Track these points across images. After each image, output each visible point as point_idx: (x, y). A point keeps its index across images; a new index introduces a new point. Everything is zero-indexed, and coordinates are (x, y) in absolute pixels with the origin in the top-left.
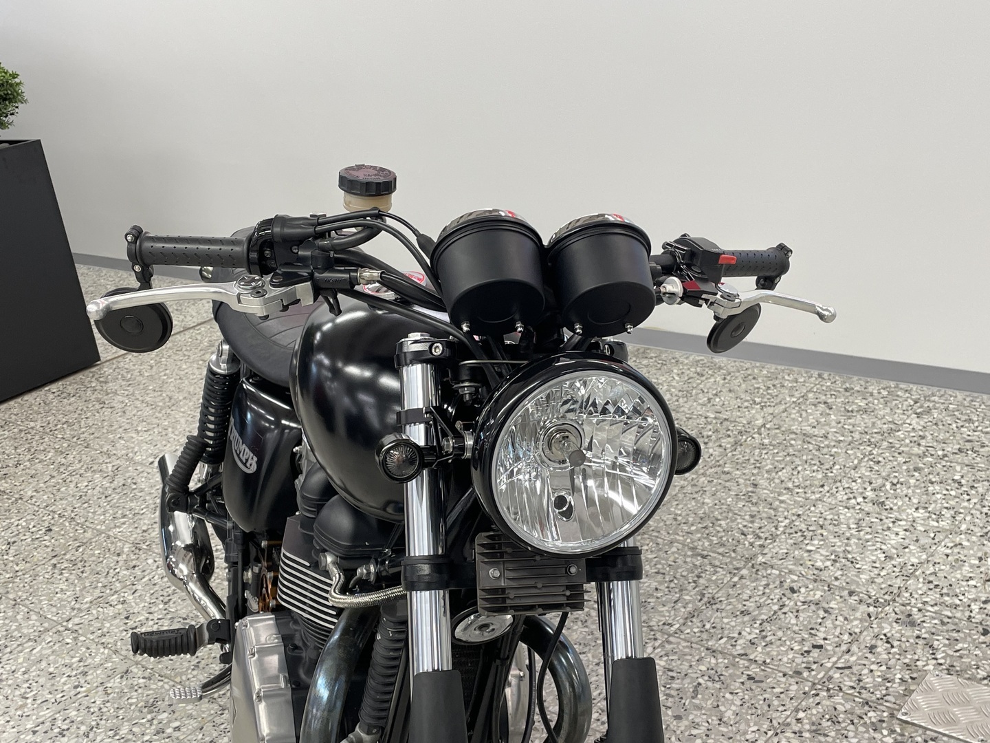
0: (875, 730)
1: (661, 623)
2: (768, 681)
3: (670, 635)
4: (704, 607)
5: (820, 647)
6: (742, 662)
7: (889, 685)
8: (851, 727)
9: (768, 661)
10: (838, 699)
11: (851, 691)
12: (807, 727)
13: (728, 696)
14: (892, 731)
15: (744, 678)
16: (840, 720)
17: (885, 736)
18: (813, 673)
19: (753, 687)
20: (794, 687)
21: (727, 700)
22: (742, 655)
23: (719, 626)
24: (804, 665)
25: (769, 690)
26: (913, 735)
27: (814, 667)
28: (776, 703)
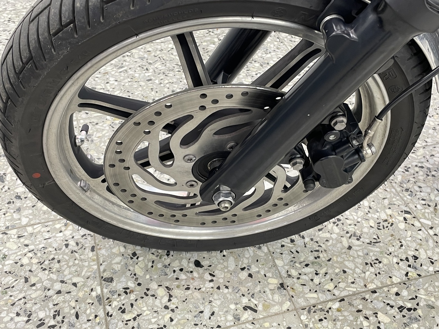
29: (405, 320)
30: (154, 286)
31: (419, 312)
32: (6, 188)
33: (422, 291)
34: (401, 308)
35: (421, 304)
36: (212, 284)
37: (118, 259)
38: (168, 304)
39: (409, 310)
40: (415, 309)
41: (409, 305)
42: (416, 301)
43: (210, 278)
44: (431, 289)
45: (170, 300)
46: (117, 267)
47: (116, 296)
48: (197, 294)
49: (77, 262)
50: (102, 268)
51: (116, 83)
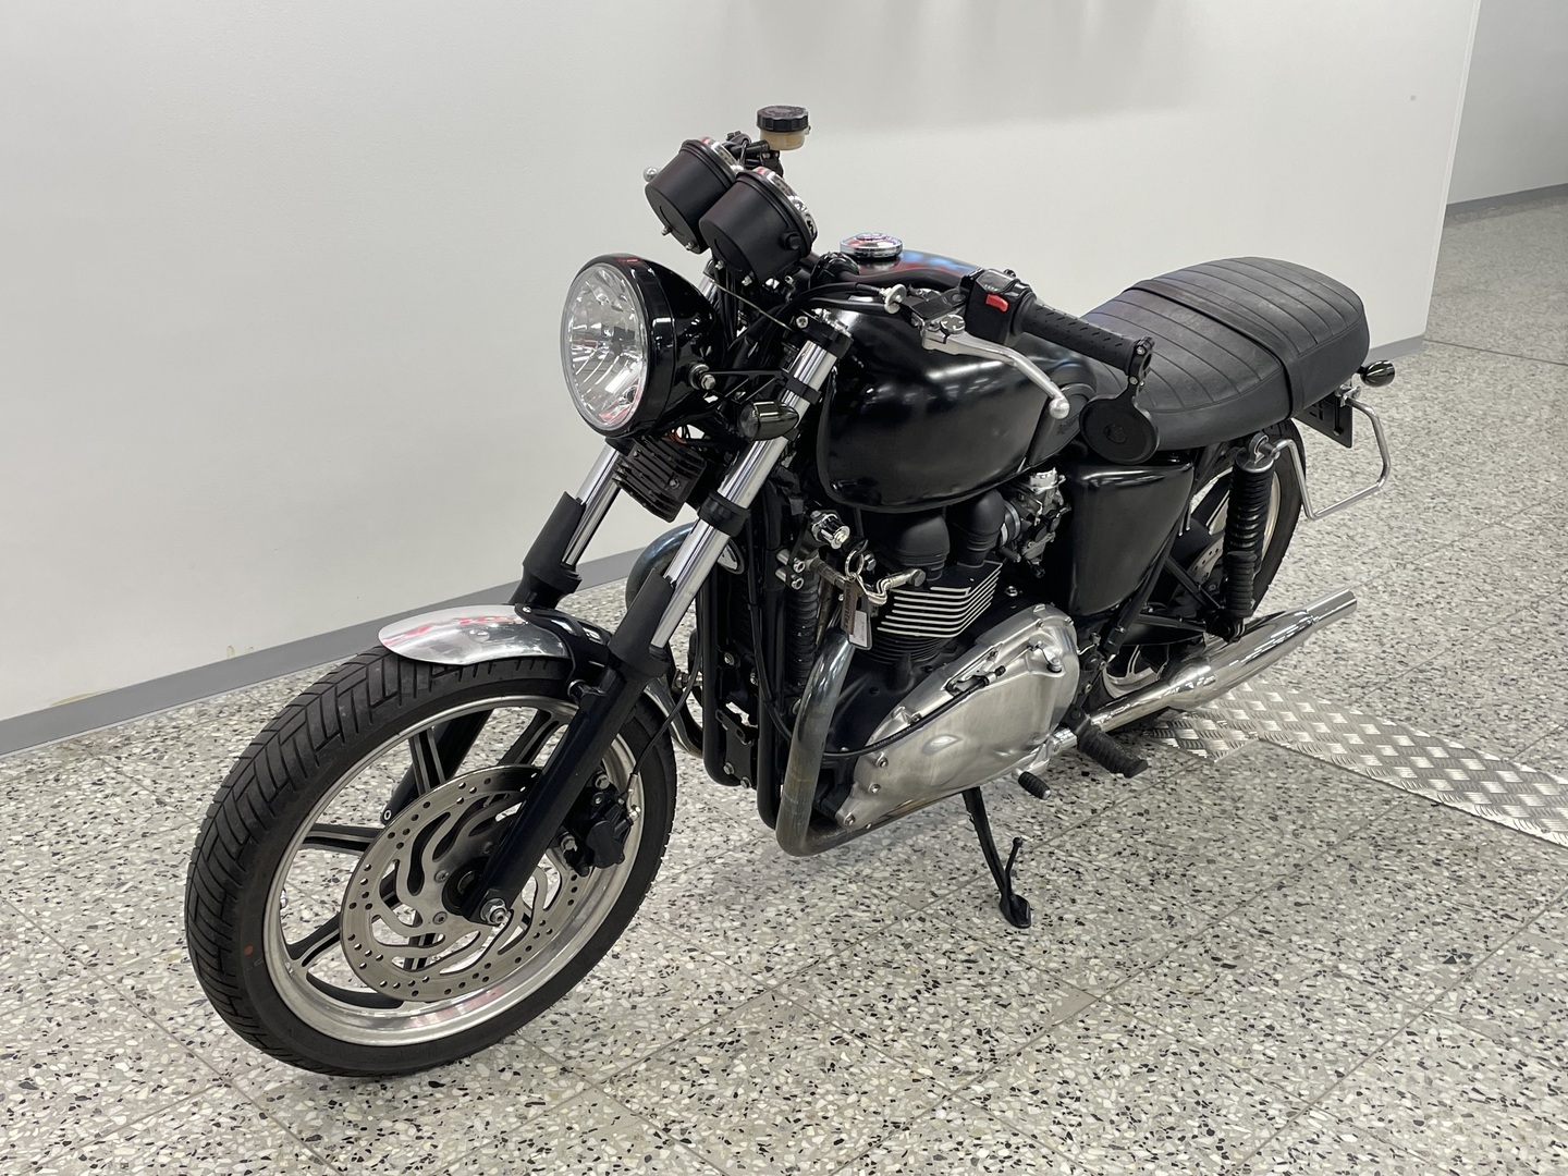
29: (730, 1054)
30: (386, 1124)
31: (744, 1041)
32: (48, 1094)
33: (739, 1022)
34: (721, 1045)
35: (743, 1034)
36: (468, 1098)
37: (312, 1114)
38: (420, 1134)
39: (732, 1043)
40: (738, 1041)
41: (730, 1040)
42: (736, 1033)
43: (462, 1093)
44: (749, 1017)
45: (419, 1130)
46: (318, 1123)
47: (338, 1150)
48: (452, 1113)
49: (248, 1136)
50: (294, 1130)
51: (131, 910)
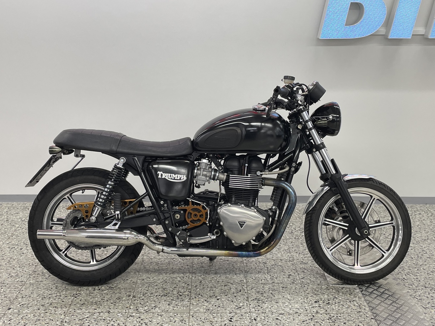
0: (328, 290)
1: (239, 281)
2: (288, 286)
3: (246, 284)
4: (246, 274)
5: (290, 275)
6: (275, 284)
7: (318, 279)
8: (322, 291)
9: (282, 282)
10: (311, 286)
11: (312, 283)
12: (312, 294)
13: (282, 293)
14: (332, 289)
15: (281, 288)
16: (318, 290)
17: (332, 291)
18: (297, 282)
19: (287, 289)
20: (297, 286)
21: (284, 294)
22: (273, 282)
23: (256, 277)
24: (292, 280)
25: (291, 289)
26: (338, 288)
27: (295, 280)
28: (297, 291)
